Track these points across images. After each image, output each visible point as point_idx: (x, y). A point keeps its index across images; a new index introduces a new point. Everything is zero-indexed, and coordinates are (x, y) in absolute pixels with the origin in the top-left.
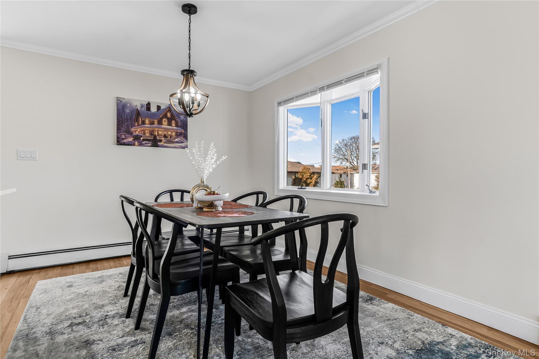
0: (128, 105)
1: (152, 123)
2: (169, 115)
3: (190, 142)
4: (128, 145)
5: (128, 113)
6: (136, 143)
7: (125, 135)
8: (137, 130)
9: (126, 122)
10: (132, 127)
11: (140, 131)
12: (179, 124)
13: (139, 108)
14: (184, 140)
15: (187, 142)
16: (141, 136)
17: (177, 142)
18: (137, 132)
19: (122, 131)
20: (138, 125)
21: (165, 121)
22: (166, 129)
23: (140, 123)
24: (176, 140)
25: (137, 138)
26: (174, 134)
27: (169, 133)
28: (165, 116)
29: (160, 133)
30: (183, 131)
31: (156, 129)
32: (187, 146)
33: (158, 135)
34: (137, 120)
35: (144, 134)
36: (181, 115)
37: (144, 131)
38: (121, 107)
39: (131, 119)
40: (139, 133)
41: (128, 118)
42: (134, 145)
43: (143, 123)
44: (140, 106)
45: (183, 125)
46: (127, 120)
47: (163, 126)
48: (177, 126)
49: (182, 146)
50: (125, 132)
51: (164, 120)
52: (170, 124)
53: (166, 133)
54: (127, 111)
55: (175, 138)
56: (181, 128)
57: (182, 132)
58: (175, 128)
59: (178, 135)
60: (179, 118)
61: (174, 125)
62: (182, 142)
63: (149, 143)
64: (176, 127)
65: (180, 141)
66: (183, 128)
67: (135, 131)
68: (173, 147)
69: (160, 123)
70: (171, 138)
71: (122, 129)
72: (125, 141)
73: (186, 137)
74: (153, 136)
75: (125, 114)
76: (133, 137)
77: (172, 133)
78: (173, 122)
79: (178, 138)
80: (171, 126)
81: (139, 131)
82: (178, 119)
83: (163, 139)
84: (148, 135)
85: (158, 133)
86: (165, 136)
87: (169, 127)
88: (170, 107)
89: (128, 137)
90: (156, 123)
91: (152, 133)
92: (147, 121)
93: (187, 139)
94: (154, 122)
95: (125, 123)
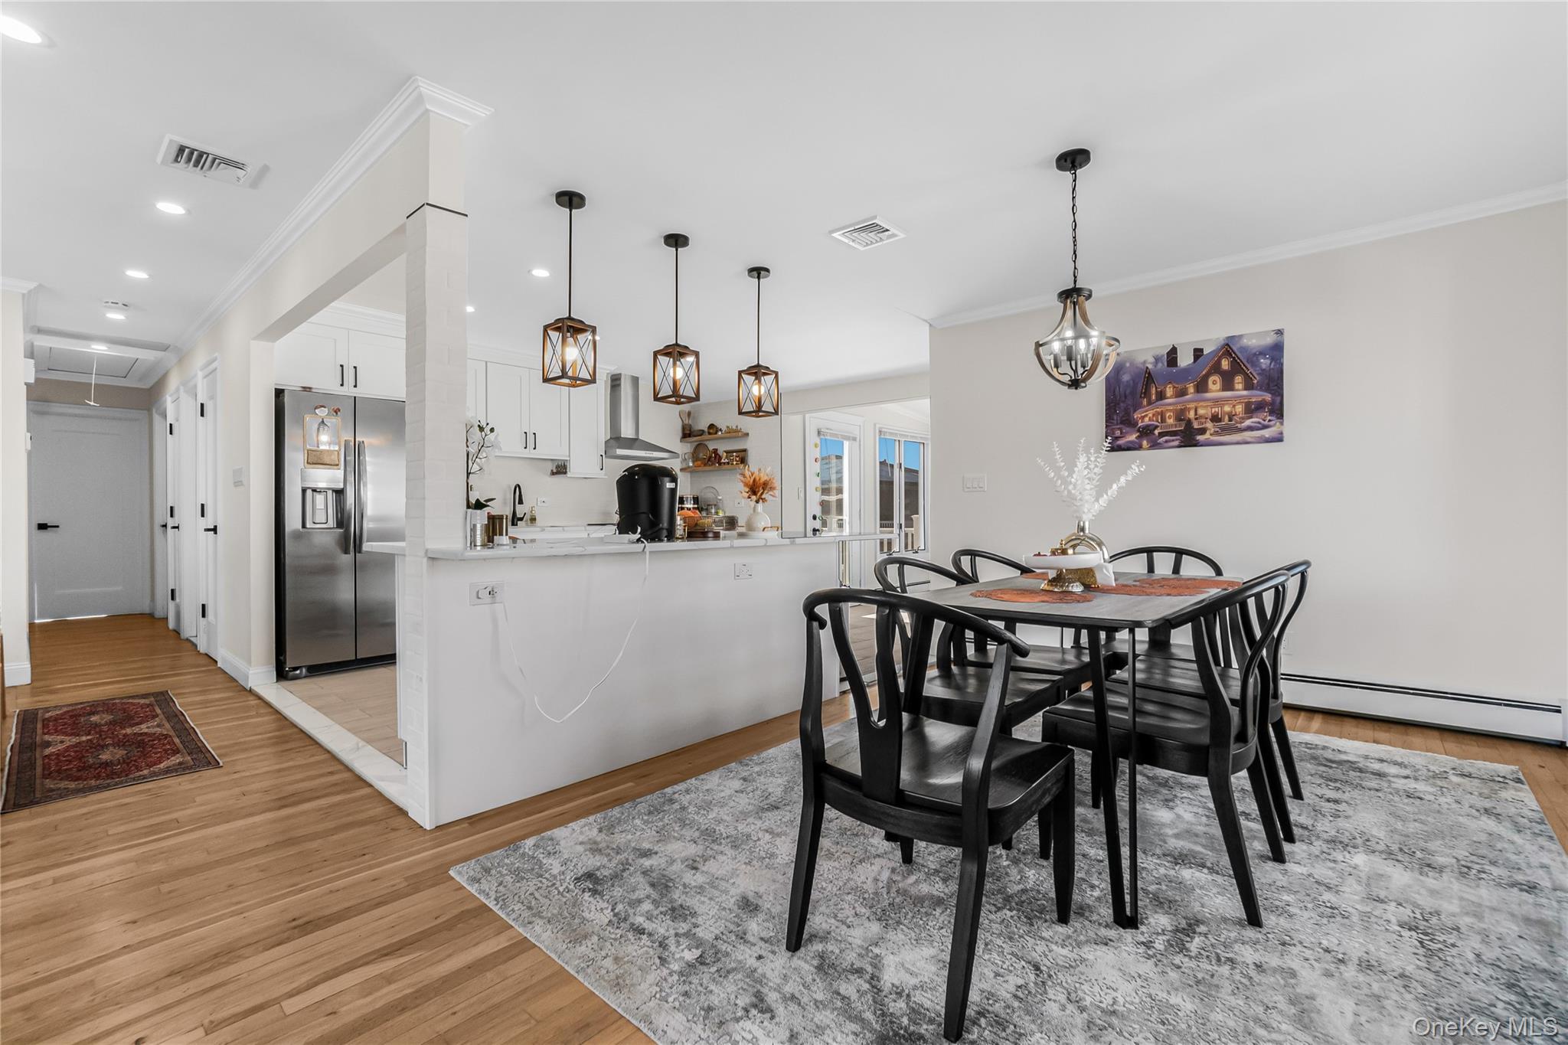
0: (1128, 365)
1: (1182, 393)
2: (1225, 364)
3: (1290, 425)
4: (1129, 449)
5: (1128, 381)
6: (1145, 443)
7: (1120, 429)
8: (1145, 416)
9: (1123, 402)
10: (1135, 411)
11: (1154, 415)
12: (1255, 382)
13: (1150, 366)
14: (1270, 421)
15: (1282, 424)
16: (1157, 427)
17: (1250, 428)
18: (1147, 419)
19: (1115, 422)
20: (1150, 403)
21: (1215, 383)
22: (1217, 402)
23: (1154, 397)
24: (1248, 423)
25: (1146, 432)
26: (1239, 409)
27: (1227, 409)
28: (1216, 369)
29: (1201, 412)
30: (1268, 397)
31: (1192, 405)
32: (1282, 433)
33: (1196, 419)
34: (1146, 393)
35: (1163, 420)
36: (1260, 357)
37: (1162, 414)
39: (1133, 393)
40: (1150, 420)
41: (1128, 392)
42: (1140, 447)
43: (1161, 396)
44: (1152, 360)
45: (1266, 381)
46: (1126, 397)
47: (1208, 395)
48: (1249, 386)
49: (1264, 436)
50: (1121, 423)
51: (1211, 379)
52: (1228, 385)
53: (1217, 410)
54: (1126, 378)
55: (1243, 419)
56: (1262, 391)
57: (1264, 400)
58: (1245, 393)
59: (1251, 409)
60: (1255, 364)
61: (1239, 386)
62: (1265, 427)
63: (1173, 440)
64: (1246, 388)
65: (1259, 423)
66: (1268, 390)
67: (1143, 418)
68: (1238, 443)
69: (1202, 387)
70: (1230, 420)
71: (1115, 418)
72: (1120, 442)
73: (1278, 412)
74: (1183, 424)
75: (1121, 386)
76: (1138, 431)
77: (1234, 406)
78: (1239, 381)
79: (1251, 417)
80: (1232, 389)
81: (1151, 415)
82: (1251, 370)
83: (1209, 425)
84: (1171, 421)
85: (1196, 414)
86: (1215, 419)
87: (1227, 394)
88: (1227, 345)
89: (1127, 433)
90: (1191, 389)
91: (1180, 416)
92: (1169, 391)
93: (1282, 416)
94: (1186, 389)
95: (1122, 404)
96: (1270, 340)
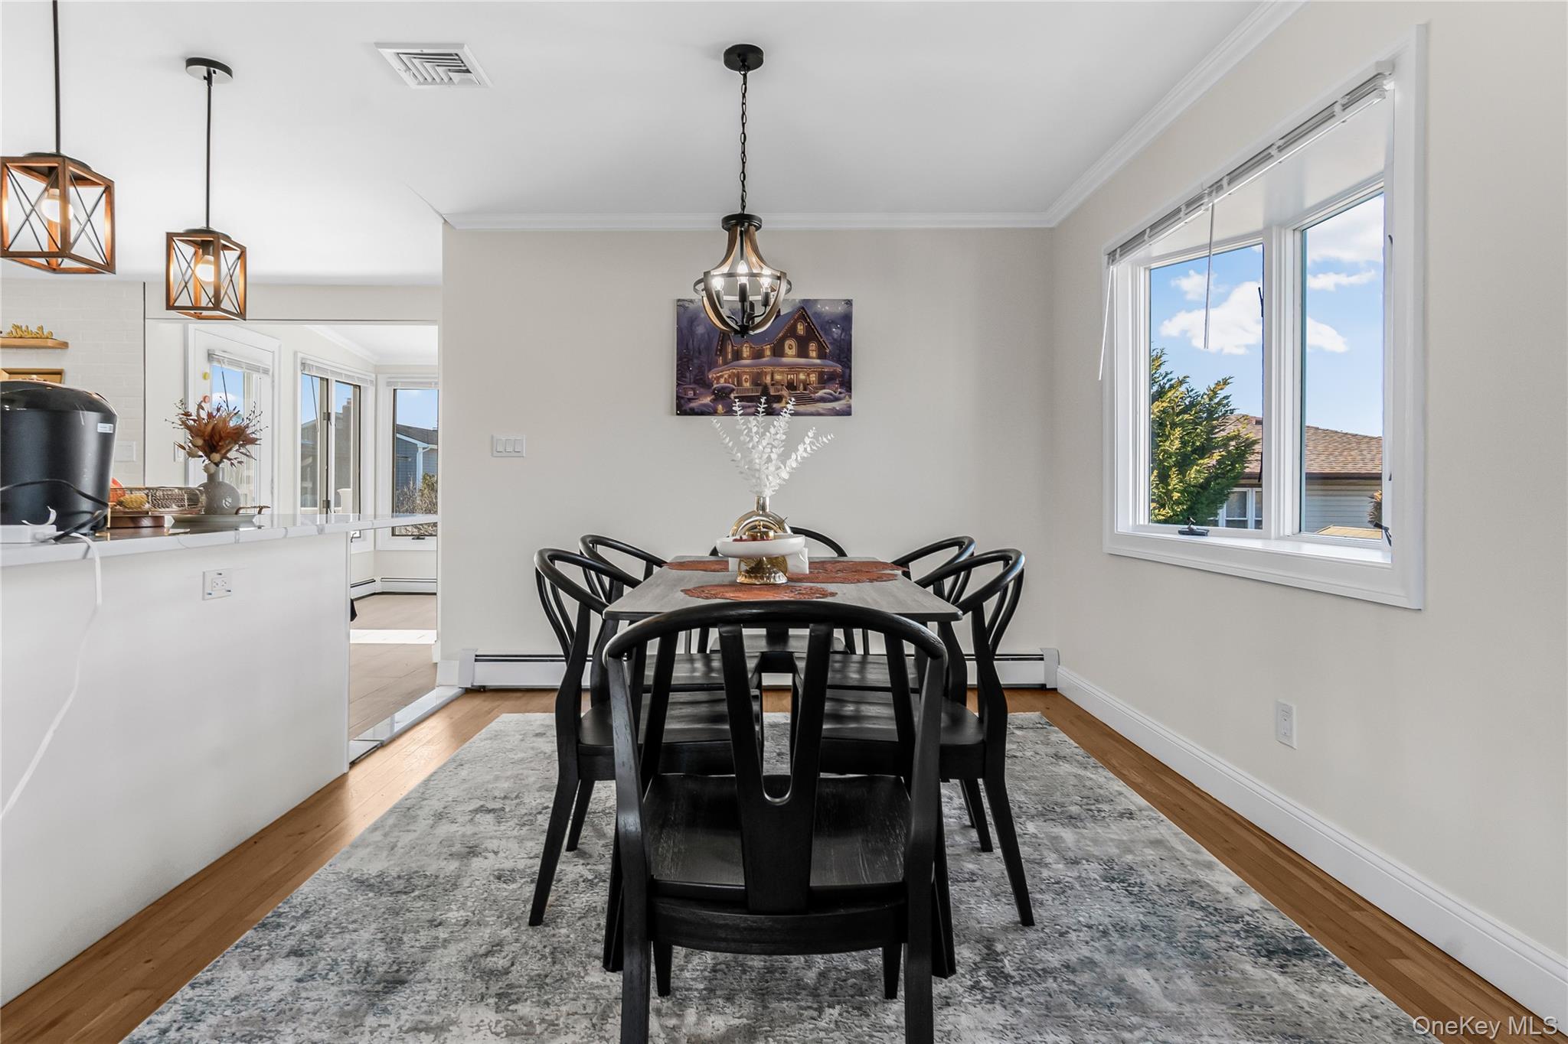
1: (758, 355)
2: (801, 329)
3: (858, 399)
4: (702, 413)
5: (702, 335)
6: (720, 407)
7: (694, 390)
8: (721, 377)
9: (698, 358)
10: (710, 370)
11: (730, 376)
12: (828, 351)
14: (840, 393)
15: (850, 397)
16: (733, 390)
17: (823, 400)
18: (722, 380)
19: (688, 380)
20: (725, 363)
21: (790, 348)
22: (793, 368)
23: (730, 356)
24: (821, 393)
25: (722, 395)
26: (813, 378)
27: (802, 376)
28: (792, 333)
29: (778, 377)
30: (839, 369)
31: (769, 369)
32: (850, 407)
33: (773, 385)
34: (722, 351)
35: (739, 384)
36: (832, 326)
37: (738, 376)
38: (685, 323)
39: (708, 349)
40: (725, 382)
41: (702, 346)
42: (714, 413)
43: (738, 356)
45: (838, 351)
46: (700, 353)
47: (785, 360)
48: (822, 355)
49: (834, 408)
50: (696, 382)
51: (787, 343)
52: (803, 352)
53: (792, 376)
54: (700, 330)
55: (817, 389)
56: (833, 361)
57: (835, 371)
58: (818, 361)
59: (825, 379)
60: (828, 332)
61: (813, 354)
62: (837, 399)
63: (749, 407)
64: (819, 357)
65: (831, 394)
66: (839, 361)
67: (718, 378)
68: (812, 414)
69: (778, 351)
70: (805, 389)
71: (688, 375)
72: (693, 405)
73: (847, 384)
74: (760, 388)
75: (695, 340)
76: (714, 393)
77: (808, 375)
78: (813, 346)
79: (824, 388)
80: (806, 356)
81: (726, 376)
82: (824, 338)
83: (785, 393)
84: (747, 385)
85: (772, 379)
86: (791, 386)
87: (802, 361)
88: (803, 308)
89: (701, 394)
90: (768, 353)
91: (757, 380)
92: (746, 351)
93: (851, 389)
94: (763, 351)
95: (695, 361)
96: (840, 309)
